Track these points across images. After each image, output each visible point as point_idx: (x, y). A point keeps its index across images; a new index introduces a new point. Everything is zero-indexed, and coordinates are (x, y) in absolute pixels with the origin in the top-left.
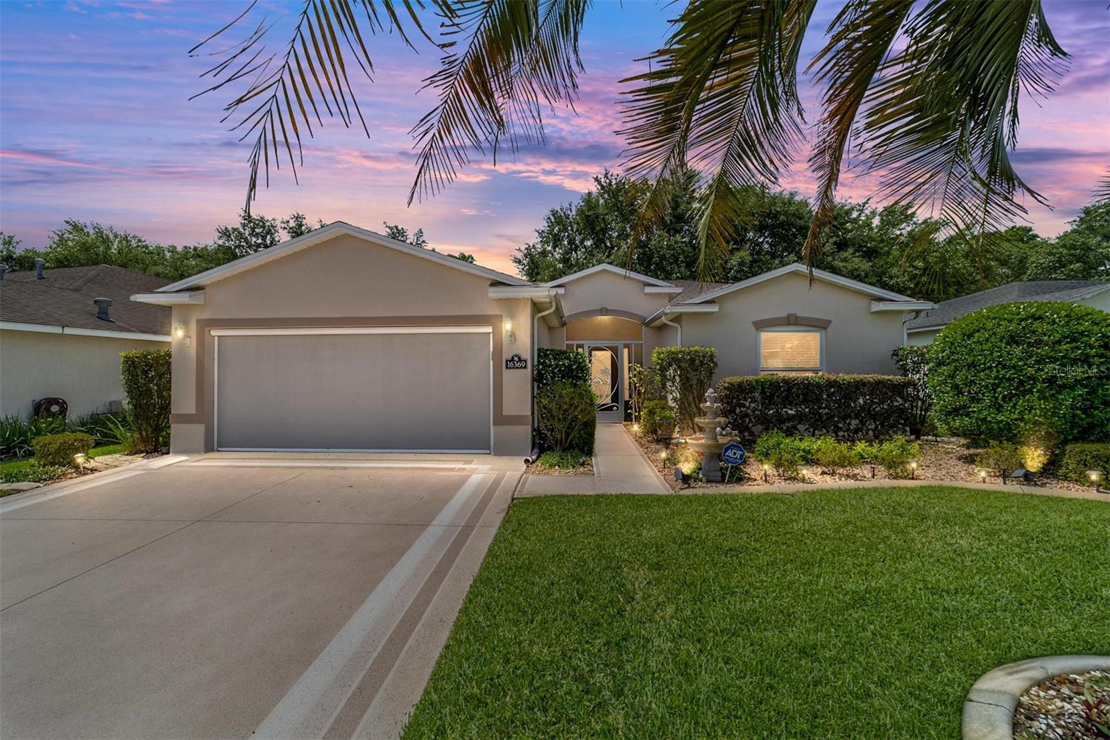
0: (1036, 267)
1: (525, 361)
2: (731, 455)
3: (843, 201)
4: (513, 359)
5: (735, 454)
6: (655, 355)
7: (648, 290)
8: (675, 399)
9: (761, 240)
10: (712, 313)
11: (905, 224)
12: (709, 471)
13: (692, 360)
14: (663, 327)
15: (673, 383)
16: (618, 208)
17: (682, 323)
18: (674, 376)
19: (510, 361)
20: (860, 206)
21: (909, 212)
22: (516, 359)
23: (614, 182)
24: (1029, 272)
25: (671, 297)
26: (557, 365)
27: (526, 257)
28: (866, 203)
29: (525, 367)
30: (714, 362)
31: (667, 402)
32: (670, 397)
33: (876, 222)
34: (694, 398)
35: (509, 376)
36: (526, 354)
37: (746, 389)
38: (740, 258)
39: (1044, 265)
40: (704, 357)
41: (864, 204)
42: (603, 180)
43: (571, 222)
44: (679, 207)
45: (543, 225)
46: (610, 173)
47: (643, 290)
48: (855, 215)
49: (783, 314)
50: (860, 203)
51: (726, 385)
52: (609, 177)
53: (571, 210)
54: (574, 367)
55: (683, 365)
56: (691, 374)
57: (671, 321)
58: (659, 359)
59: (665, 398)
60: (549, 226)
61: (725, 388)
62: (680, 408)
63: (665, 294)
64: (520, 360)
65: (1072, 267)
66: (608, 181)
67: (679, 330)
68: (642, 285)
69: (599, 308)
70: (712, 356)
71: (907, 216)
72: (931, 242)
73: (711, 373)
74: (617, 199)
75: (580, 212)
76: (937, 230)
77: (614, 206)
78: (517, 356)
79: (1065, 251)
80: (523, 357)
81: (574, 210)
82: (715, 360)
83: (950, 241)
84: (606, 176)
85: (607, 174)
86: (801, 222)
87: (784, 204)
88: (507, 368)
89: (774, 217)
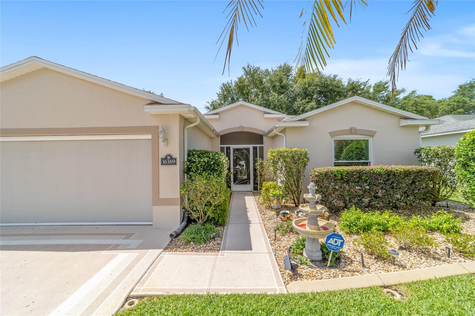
0: (442, 111)
1: (175, 159)
2: (333, 243)
3: (357, 80)
4: (166, 158)
5: (336, 242)
6: (269, 154)
7: (266, 116)
8: (282, 182)
9: (320, 98)
10: (305, 127)
11: (384, 92)
12: (312, 251)
13: (293, 157)
14: (275, 137)
15: (281, 171)
16: (254, 82)
17: (287, 134)
18: (282, 167)
19: (164, 160)
20: (364, 83)
21: (386, 86)
22: (169, 157)
23: (252, 70)
24: (439, 113)
25: (279, 120)
26: (199, 162)
27: (211, 106)
28: (368, 81)
29: (175, 164)
30: (307, 158)
31: (277, 182)
32: (279, 180)
33: (371, 90)
34: (294, 181)
35: (164, 170)
36: (176, 154)
37: (330, 176)
38: (311, 106)
39: (446, 110)
40: (301, 155)
41: (367, 82)
42: (247, 68)
43: (232, 89)
44: (282, 82)
45: (219, 91)
46: (250, 65)
47: (264, 116)
48: (362, 87)
49: (348, 128)
50: (365, 82)
51: (317, 174)
52: (250, 67)
53: (232, 84)
54: (212, 163)
55: (288, 160)
56: (293, 166)
57: (280, 132)
58: (272, 156)
59: (276, 181)
60: (222, 91)
61: (316, 176)
62: (285, 188)
63: (276, 118)
64: (171, 158)
65: (459, 110)
66: (249, 69)
67: (285, 138)
68: (263, 113)
69: (239, 126)
70: (306, 154)
71: (385, 88)
72: (396, 99)
73: (305, 165)
74: (253, 78)
75: (237, 84)
76: (399, 94)
77: (252, 81)
78: (169, 155)
79: (455, 104)
80: (174, 156)
81: (233, 83)
82: (308, 156)
83: (405, 99)
84: (248, 67)
85: (248, 65)
86: (339, 90)
87: (331, 80)
88: (162, 164)
89: (326, 87)
